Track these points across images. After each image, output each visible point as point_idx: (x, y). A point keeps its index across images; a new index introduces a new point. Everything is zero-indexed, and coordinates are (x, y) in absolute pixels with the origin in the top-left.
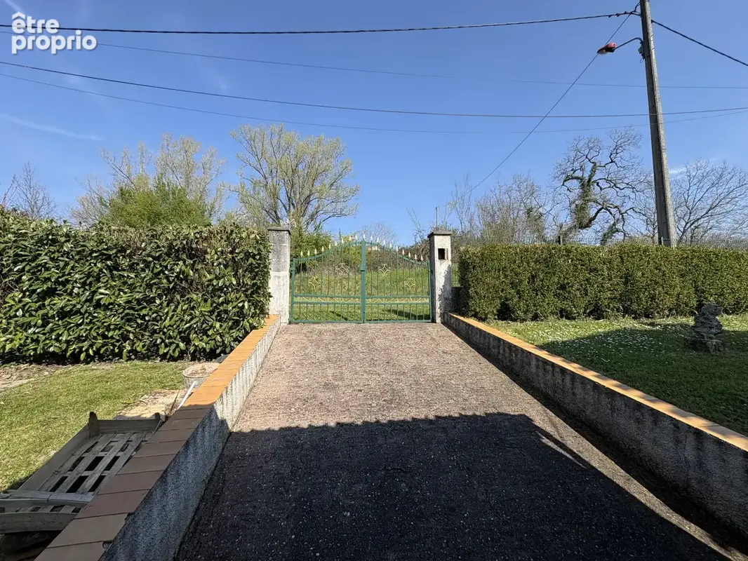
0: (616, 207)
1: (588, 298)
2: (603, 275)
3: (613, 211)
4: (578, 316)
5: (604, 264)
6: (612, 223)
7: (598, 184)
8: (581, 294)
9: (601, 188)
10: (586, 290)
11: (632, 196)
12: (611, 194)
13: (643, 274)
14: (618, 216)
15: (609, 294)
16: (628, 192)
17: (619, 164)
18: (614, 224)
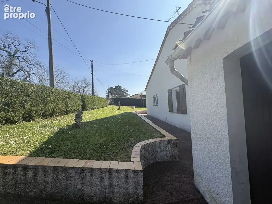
0: (27, 71)
1: (25, 111)
2: (33, 98)
3: (26, 72)
4: (18, 121)
5: (34, 93)
6: (25, 77)
7: (18, 58)
8: (21, 109)
9: (20, 61)
10: (23, 106)
11: (34, 69)
12: (25, 65)
13: (51, 99)
14: (27, 75)
15: (36, 108)
16: (32, 66)
17: (29, 54)
18: (26, 78)
